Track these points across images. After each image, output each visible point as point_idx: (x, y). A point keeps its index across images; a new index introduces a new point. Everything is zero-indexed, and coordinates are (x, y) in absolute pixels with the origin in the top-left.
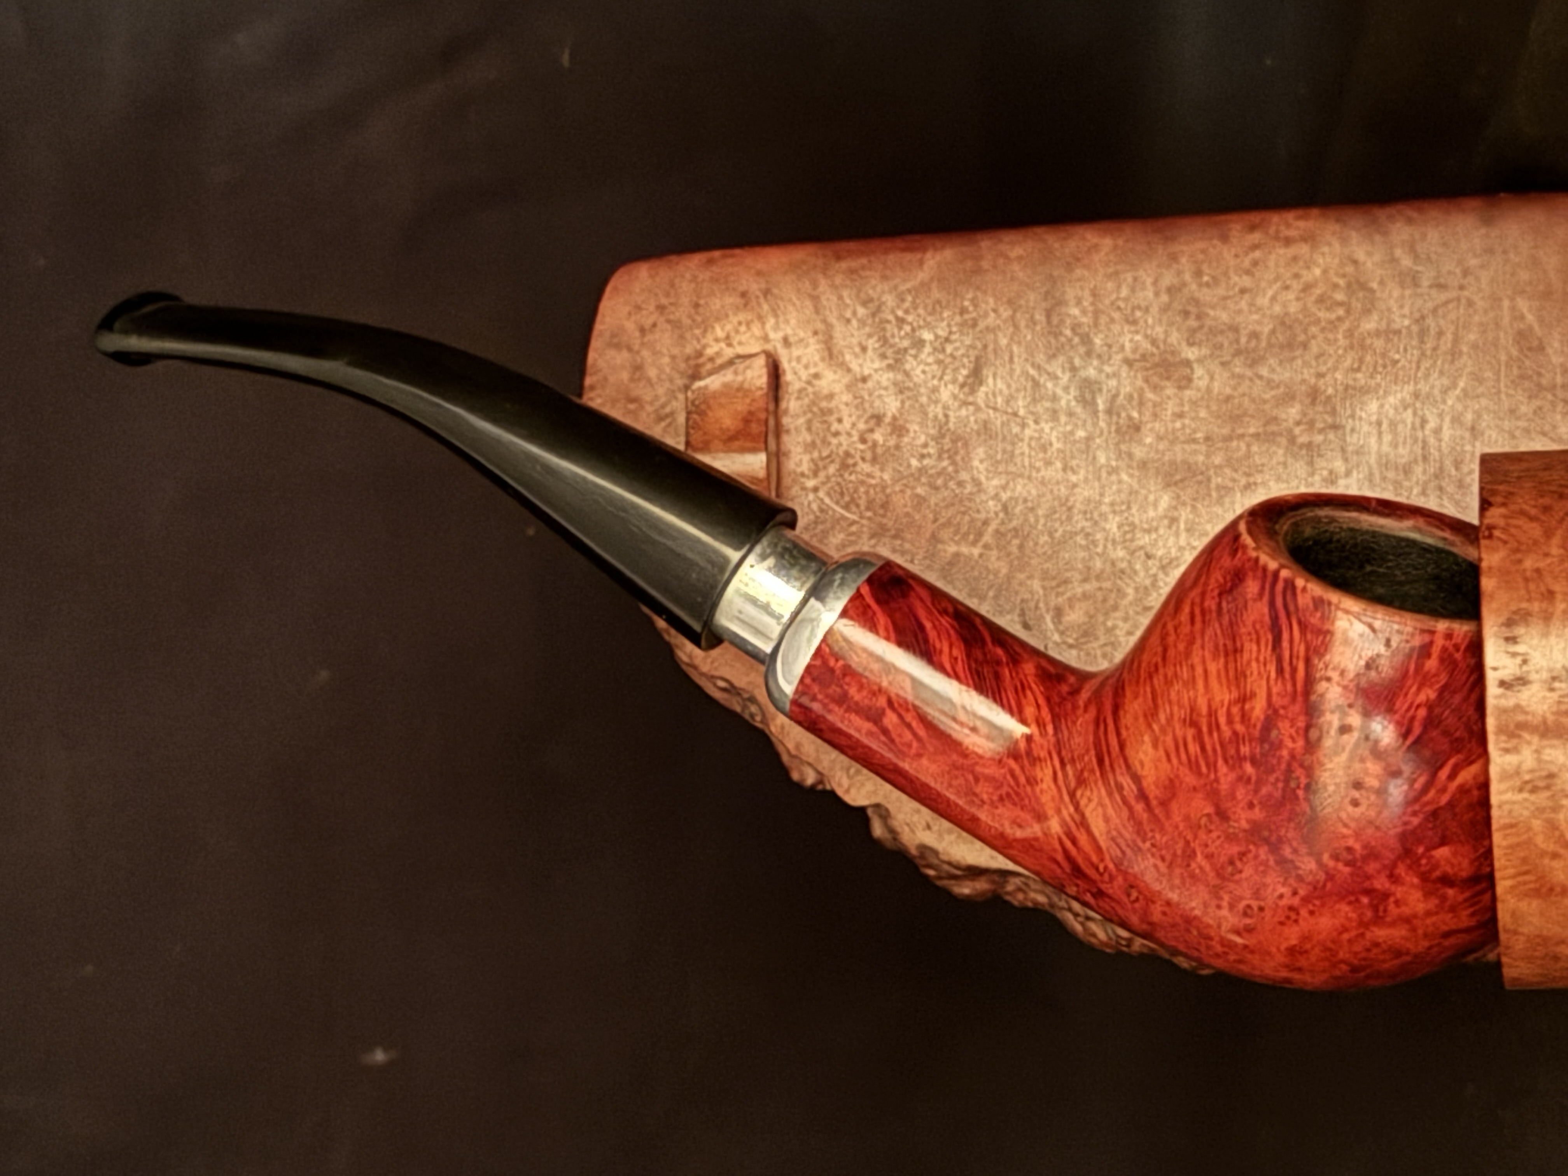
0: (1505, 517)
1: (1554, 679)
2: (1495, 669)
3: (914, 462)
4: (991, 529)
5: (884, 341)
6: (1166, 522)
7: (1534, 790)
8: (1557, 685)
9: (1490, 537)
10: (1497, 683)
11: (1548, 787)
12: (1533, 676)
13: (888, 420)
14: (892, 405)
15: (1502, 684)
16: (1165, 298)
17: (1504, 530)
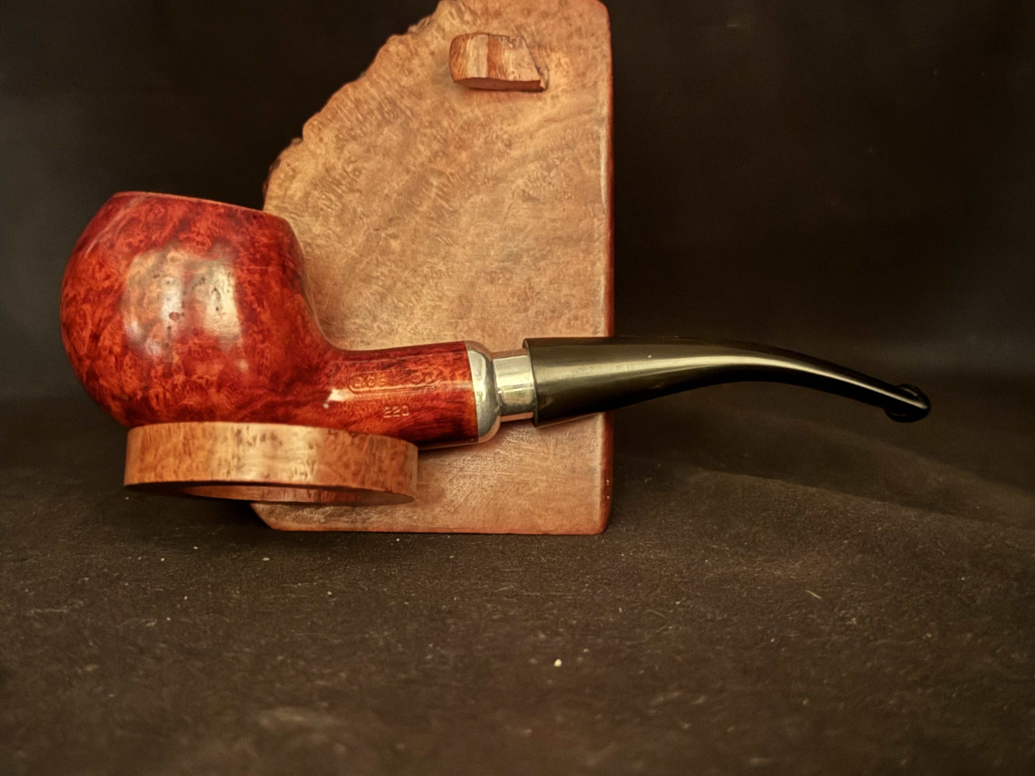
0: (344, 443)
1: (239, 459)
2: (248, 429)
3: (483, 164)
4: (444, 203)
5: (552, 150)
6: (441, 295)
7: (184, 445)
8: (236, 460)
9: (330, 433)
10: (240, 428)
11: (185, 451)
12: (241, 448)
13: (508, 151)
14: (515, 153)
15: (239, 432)
16: (563, 300)
17: (335, 442)
